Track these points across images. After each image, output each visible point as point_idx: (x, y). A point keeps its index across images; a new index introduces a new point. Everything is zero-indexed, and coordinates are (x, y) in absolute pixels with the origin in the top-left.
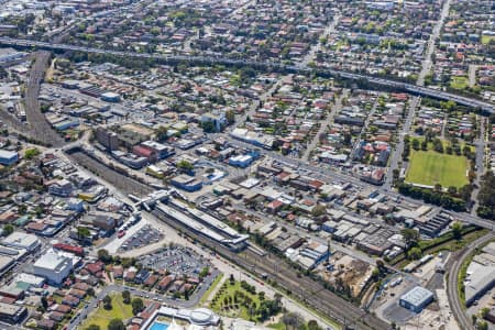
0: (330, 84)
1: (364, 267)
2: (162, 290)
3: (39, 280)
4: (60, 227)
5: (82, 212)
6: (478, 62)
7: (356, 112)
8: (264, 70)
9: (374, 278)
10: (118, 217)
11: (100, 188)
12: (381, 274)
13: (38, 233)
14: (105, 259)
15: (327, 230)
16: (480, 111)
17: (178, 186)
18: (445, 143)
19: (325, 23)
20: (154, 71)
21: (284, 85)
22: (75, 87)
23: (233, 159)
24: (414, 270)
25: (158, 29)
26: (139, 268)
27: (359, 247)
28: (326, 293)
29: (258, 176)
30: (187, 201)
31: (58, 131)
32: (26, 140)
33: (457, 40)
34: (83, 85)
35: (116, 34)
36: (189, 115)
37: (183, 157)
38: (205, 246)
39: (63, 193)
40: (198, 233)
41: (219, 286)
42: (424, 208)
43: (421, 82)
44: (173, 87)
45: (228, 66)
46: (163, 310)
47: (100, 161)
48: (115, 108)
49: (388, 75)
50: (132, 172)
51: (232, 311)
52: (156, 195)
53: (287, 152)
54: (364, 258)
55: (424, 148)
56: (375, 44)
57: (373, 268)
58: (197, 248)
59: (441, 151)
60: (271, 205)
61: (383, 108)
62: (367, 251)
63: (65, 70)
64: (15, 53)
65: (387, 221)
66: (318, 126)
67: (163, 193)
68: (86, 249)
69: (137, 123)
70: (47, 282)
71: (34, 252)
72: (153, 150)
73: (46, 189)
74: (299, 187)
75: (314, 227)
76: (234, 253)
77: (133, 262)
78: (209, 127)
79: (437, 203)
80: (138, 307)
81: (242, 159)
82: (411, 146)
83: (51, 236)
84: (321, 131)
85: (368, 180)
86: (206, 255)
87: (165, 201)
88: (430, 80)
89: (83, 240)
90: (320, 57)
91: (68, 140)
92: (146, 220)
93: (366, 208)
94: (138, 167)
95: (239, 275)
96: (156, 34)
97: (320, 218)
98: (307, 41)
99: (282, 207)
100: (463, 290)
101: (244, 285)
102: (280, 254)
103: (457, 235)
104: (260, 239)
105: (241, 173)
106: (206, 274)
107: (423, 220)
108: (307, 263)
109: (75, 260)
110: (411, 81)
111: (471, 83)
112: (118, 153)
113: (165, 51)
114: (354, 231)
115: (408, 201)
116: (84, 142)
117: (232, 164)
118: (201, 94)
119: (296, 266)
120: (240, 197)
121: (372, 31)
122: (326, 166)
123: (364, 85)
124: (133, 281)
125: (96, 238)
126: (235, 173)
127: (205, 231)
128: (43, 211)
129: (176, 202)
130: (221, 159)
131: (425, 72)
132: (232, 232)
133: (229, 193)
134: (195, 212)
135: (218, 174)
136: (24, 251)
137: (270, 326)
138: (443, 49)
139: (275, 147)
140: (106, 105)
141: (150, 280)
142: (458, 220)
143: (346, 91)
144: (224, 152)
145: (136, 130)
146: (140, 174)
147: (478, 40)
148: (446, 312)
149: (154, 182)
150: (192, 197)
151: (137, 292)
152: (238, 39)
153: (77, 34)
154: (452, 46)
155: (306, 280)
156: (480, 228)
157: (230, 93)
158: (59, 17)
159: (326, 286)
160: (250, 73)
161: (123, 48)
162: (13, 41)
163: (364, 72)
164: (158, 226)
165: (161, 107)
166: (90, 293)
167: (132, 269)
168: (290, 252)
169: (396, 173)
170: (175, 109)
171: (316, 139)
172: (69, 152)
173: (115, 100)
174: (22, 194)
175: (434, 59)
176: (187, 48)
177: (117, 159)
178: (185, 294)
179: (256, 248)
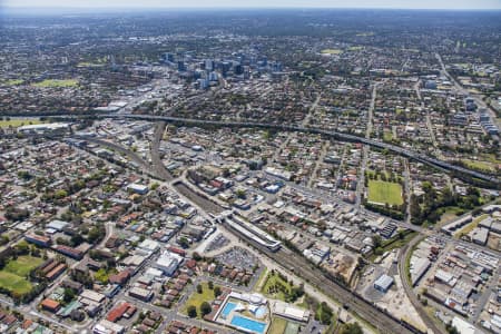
0: (318, 137)
1: (351, 262)
2: (231, 280)
3: (160, 273)
4: (171, 236)
5: (183, 225)
6: (396, 124)
7: (335, 156)
8: (281, 129)
9: (357, 268)
10: (203, 229)
11: (192, 209)
12: (361, 265)
13: (159, 240)
14: (197, 258)
15: (327, 235)
16: (402, 155)
17: (237, 206)
18: (387, 176)
19: (313, 101)
20: (220, 131)
21: (293, 138)
22: (178, 143)
23: (268, 188)
24: (380, 263)
25: (221, 106)
26: (217, 263)
27: (346, 247)
29: (283, 199)
30: (242, 217)
31: (169, 171)
32: (153, 177)
33: (383, 111)
34: (182, 141)
35: (199, 110)
36: (241, 159)
37: (240, 187)
38: (255, 248)
39: (172, 213)
40: (250, 239)
41: (265, 276)
42: (381, 219)
43: (368, 136)
44: (231, 141)
45: (261, 127)
46: (233, 294)
47: (192, 190)
48: (202, 155)
49: (349, 132)
50: (211, 198)
51: (274, 295)
52: (225, 213)
53: (298, 182)
54: (350, 254)
55: (376, 178)
56: (340, 114)
57: (356, 262)
58: (250, 249)
59: (385, 180)
60: (292, 220)
61: (350, 153)
62: (351, 249)
63: (173, 132)
64: (147, 123)
65: (360, 229)
66: (314, 165)
67: (229, 212)
68: (186, 251)
69: (213, 166)
70: (164, 274)
71: (157, 252)
72: (222, 183)
73: (162, 210)
74: (308, 206)
75: (319, 234)
76: (273, 253)
77: (213, 260)
78: (253, 167)
79: (388, 215)
80: (218, 293)
81: (273, 187)
82: (368, 177)
83: (166, 242)
84: (317, 168)
85: (347, 201)
86: (256, 254)
87: (230, 217)
88: (373, 135)
89: (184, 244)
90: (312, 122)
91: (175, 176)
92: (220, 231)
93: (348, 220)
94: (213, 194)
95: (275, 267)
96: (220, 109)
97: (322, 227)
98: (304, 111)
99: (299, 220)
100: (410, 275)
101: (281, 276)
102: (300, 253)
103: (401, 236)
104: (288, 243)
105: (273, 196)
106: (257, 267)
107: (382, 227)
108: (317, 259)
109: (180, 259)
110: (362, 135)
111: (395, 136)
112: (202, 185)
113: (226, 119)
114: (342, 236)
115: (370, 214)
116: (183, 178)
117: (267, 191)
118: (247, 145)
119: (310, 261)
120: (274, 213)
121: (338, 106)
122: (322, 192)
123: (337, 138)
124: (215, 273)
125: (191, 243)
126: (270, 197)
128: (161, 225)
129: (237, 218)
130: (261, 188)
131: (369, 130)
132: (271, 238)
133: (267, 211)
134: (248, 224)
135: (260, 198)
136: (150, 253)
137: (298, 305)
138: (377, 116)
139: (292, 179)
140: (195, 153)
141: (223, 273)
142: (401, 226)
143: (328, 142)
144: (262, 184)
145: (212, 169)
146: (215, 199)
147: (395, 111)
148: (402, 292)
149: (223, 204)
150: (245, 214)
151: (217, 281)
152: (266, 111)
153: (178, 112)
154: (381, 115)
155: (318, 272)
156: (413, 231)
157: (263, 144)
158: (170, 102)
161: (203, 118)
162: (146, 116)
163: (336, 130)
164: (227, 235)
165: (225, 154)
166: (189, 281)
167: (213, 265)
168: (306, 252)
169: (362, 195)
170: (232, 155)
171: (314, 174)
173: (200, 150)
174: (150, 214)
175: (373, 123)
176: (238, 117)
177: (202, 189)
178: (245, 283)
179: (286, 250)
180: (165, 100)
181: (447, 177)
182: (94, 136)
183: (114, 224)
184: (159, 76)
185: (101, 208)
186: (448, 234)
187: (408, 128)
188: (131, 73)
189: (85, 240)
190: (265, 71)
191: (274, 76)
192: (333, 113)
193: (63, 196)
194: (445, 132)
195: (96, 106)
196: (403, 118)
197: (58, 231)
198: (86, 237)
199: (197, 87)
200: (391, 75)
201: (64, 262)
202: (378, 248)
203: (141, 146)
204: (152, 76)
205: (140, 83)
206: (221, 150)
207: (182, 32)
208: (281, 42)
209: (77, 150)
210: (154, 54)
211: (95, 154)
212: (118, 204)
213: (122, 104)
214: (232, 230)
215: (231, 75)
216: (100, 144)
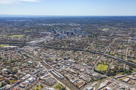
0: (89, 53)
2: (47, 85)
3: (28, 82)
4: (35, 74)
5: (39, 72)
6: (116, 50)
7: (92, 57)
8: (78, 50)
9: (84, 85)
10: (44, 73)
11: (43, 68)
12: (86, 84)
13: (31, 74)
14: (40, 79)
15: (79, 77)
16: (113, 58)
17: (56, 68)
19: (91, 43)
20: (60, 50)
21: (81, 53)
22: (46, 52)
23: (67, 64)
24: (91, 84)
26: (45, 81)
27: (83, 80)
29: (70, 67)
30: (57, 71)
31: (41, 59)
32: (35, 60)
34: (47, 52)
35: (56, 44)
36: (62, 57)
37: (59, 64)
38: (57, 78)
39: (37, 68)
40: (56, 76)
41: (57, 85)
43: (105, 53)
44: (62, 53)
45: (72, 49)
46: (46, 88)
48: (51, 56)
49: (99, 51)
50: (50, 66)
51: (57, 89)
52: (52, 69)
53: (77, 64)
54: (83, 81)
55: (101, 64)
56: (99, 47)
57: (84, 83)
58: (55, 78)
59: (104, 64)
60: (70, 72)
61: (97, 57)
63: (46, 50)
64: (39, 47)
65: (90, 76)
66: (84, 59)
69: (53, 58)
70: (30, 82)
71: (30, 77)
72: (54, 62)
73: (35, 68)
75: (77, 76)
77: (44, 80)
78: (65, 59)
79: (100, 73)
80: (42, 87)
82: (99, 63)
83: (33, 75)
86: (57, 79)
87: (53, 71)
90: (89, 48)
92: (49, 74)
93: (87, 73)
94: (51, 65)
95: (61, 83)
96: (62, 44)
97: (78, 74)
98: (87, 46)
99: (72, 72)
100: (98, 88)
101: (61, 85)
102: (69, 80)
103: (101, 78)
104: (67, 78)
105: (68, 66)
106: (55, 83)
107: (96, 75)
108: (73, 82)
109: (35, 79)
110: (103, 53)
111: (114, 53)
112: (48, 63)
113: (63, 47)
114: (83, 77)
115: (94, 72)
116: (44, 61)
117: (66, 65)
118: (66, 54)
119: (71, 82)
120: (66, 70)
121: (99, 44)
122: (83, 66)
123: (94, 53)
124: (43, 83)
125: (40, 76)
127: (58, 76)
128: (33, 71)
129: (55, 71)
131: (106, 51)
132: (62, 76)
133: (64, 70)
134: (57, 72)
135: (64, 67)
136: (28, 77)
138: (110, 48)
139: (75, 63)
141: (46, 83)
142: (102, 76)
143: (91, 54)
146: (51, 66)
147: (117, 46)
149: (53, 67)
150: (58, 70)
151: (43, 85)
152: (75, 45)
153: (49, 45)
154: (112, 47)
155: (72, 85)
157: (71, 54)
158: (48, 42)
159: (75, 86)
160: (75, 51)
161: (56, 46)
162: (40, 45)
163: (95, 51)
164: (51, 75)
166: (36, 84)
167: (44, 81)
168: (71, 80)
169: (95, 68)
170: (61, 56)
171: (83, 62)
172: (41, 62)
173: (52, 54)
174: (31, 69)
175: (108, 49)
176: (67, 46)
177: (48, 64)
178: (51, 86)
179: (65, 79)
182: (23, 50)
183: (20, 70)
184: (48, 35)
185: (19, 66)
186: (116, 79)
187: (120, 51)
188: (39, 34)
189: (11, 73)
190: (81, 34)
191: (83, 36)
192: (97, 46)
193: (9, 63)
195: (26, 42)
196: (119, 49)
197: (5, 71)
199: (58, 38)
201: (4, 78)
202: (93, 80)
203: (35, 53)
204: (45, 35)
205: (41, 37)
206: (58, 55)
208: (90, 26)
209: (17, 53)
210: (48, 29)
211: (22, 54)
212: (23, 66)
213: (34, 42)
214: (53, 74)
215: (69, 35)
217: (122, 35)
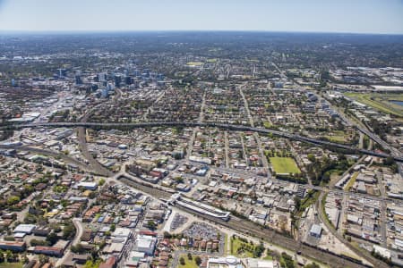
0: (216, 129)
1: (286, 220)
2: (204, 249)
3: (143, 254)
4: (137, 222)
5: (143, 211)
6: (268, 115)
7: (236, 142)
8: (185, 126)
9: (293, 223)
10: (161, 212)
11: (145, 197)
12: (294, 221)
13: (127, 227)
14: (167, 236)
15: (260, 202)
16: (284, 137)
17: (180, 190)
18: (281, 152)
19: (200, 102)
20: (136, 131)
21: (198, 132)
22: (103, 144)
23: (198, 172)
24: (306, 216)
25: (128, 111)
26: (187, 238)
27: (278, 209)
28: (279, 236)
29: (213, 180)
30: (189, 198)
31: (107, 167)
32: (95, 175)
33: (256, 106)
34: (105, 141)
35: (110, 115)
37: (175, 175)
38: (211, 221)
39: (129, 202)
40: (204, 214)
41: (229, 241)
42: (292, 185)
43: (253, 125)
44: (148, 138)
45: (169, 125)
46: (211, 260)
47: (135, 182)
48: (129, 152)
50: (155, 186)
51: (243, 254)
52: (175, 197)
53: (218, 165)
54: (282, 213)
55: (273, 156)
56: (225, 110)
57: (290, 220)
58: (207, 222)
59: (280, 156)
60: (228, 194)
61: (246, 139)
62: (281, 210)
63: (94, 135)
64: (67, 129)
65: (281, 194)
66: (224, 151)
67: (177, 195)
68: (156, 232)
69: (144, 160)
70: (146, 255)
71: (131, 237)
72: (160, 173)
73: (119, 201)
74: (235, 183)
75: (253, 202)
76: (226, 222)
77: (182, 236)
78: (178, 157)
80: (199, 261)
81: (202, 171)
82: (268, 156)
83: (135, 227)
84: (227, 152)
85: (261, 175)
86: (213, 225)
87: (179, 199)
88: (256, 125)
89: (152, 227)
90: (207, 118)
91: (115, 172)
92: (175, 212)
93: (269, 189)
94: (156, 182)
96: (128, 113)
97: (254, 197)
98: (196, 110)
99: (233, 194)
100: (330, 222)
101: (241, 239)
102: (246, 218)
103: (310, 195)
104: (234, 213)
105: (204, 178)
106: (219, 236)
107: (295, 190)
108: (261, 221)
109: (155, 239)
110: (248, 125)
111: (271, 124)
112: (143, 176)
113: (136, 121)
114: (272, 201)
115: (282, 182)
116: (123, 172)
117: (198, 175)
118: (164, 140)
119: (257, 224)
120: (212, 191)
121: (221, 104)
122: (239, 170)
123: (232, 129)
124: (188, 246)
125: (156, 225)
126: (202, 179)
127: (207, 213)
128: (123, 214)
129: (185, 199)
130: (192, 173)
131: (252, 121)
132: (221, 212)
133: (206, 190)
134: (195, 202)
135: (195, 181)
136: (126, 239)
137: (264, 259)
138: (253, 110)
139: (213, 163)
140: (123, 151)
141: (195, 244)
142: (308, 188)
143: (226, 133)
144: (193, 169)
145: (143, 162)
146: (158, 186)
147: (264, 106)
148: (330, 234)
149: (167, 189)
150: (189, 195)
151: (193, 252)
152: (167, 112)
153: (91, 118)
154: (255, 108)
155: (265, 230)
156: (316, 191)
157: (177, 138)
158: (79, 110)
159: (277, 232)
160: (180, 128)
161: (116, 121)
162: (62, 124)
163: (227, 123)
164: (183, 214)
165: (150, 149)
166: (170, 257)
167: (183, 240)
168: (251, 217)
169: (270, 169)
170: (155, 150)
171: (227, 157)
172: (118, 179)
173: (126, 148)
174: (109, 206)
175: (253, 116)
176: (146, 119)
177: (144, 179)
178: (215, 250)
179: (234, 217)
180: (75, 109)
181: (320, 150)
182: (20, 144)
183: (81, 219)
184: (61, 89)
185: (60, 207)
186: (341, 189)
187: (278, 117)
188: (31, 87)
189: (60, 238)
190: (151, 81)
191: (159, 84)
192: (220, 110)
193: (17, 202)
194: (304, 118)
195: (10, 118)
196: (272, 110)
197: (27, 234)
198: (60, 234)
199: (98, 96)
200: (247, 79)
201: (47, 262)
202: (299, 207)
203: (71, 149)
204: (53, 89)
205: (44, 96)
206: (144, 147)
207: (62, 51)
209: (8, 158)
210: (45, 70)
211: (30, 161)
212: (75, 202)
213: (36, 114)
214: (185, 209)
215: (123, 85)
216: (30, 151)
217: (244, 77)
